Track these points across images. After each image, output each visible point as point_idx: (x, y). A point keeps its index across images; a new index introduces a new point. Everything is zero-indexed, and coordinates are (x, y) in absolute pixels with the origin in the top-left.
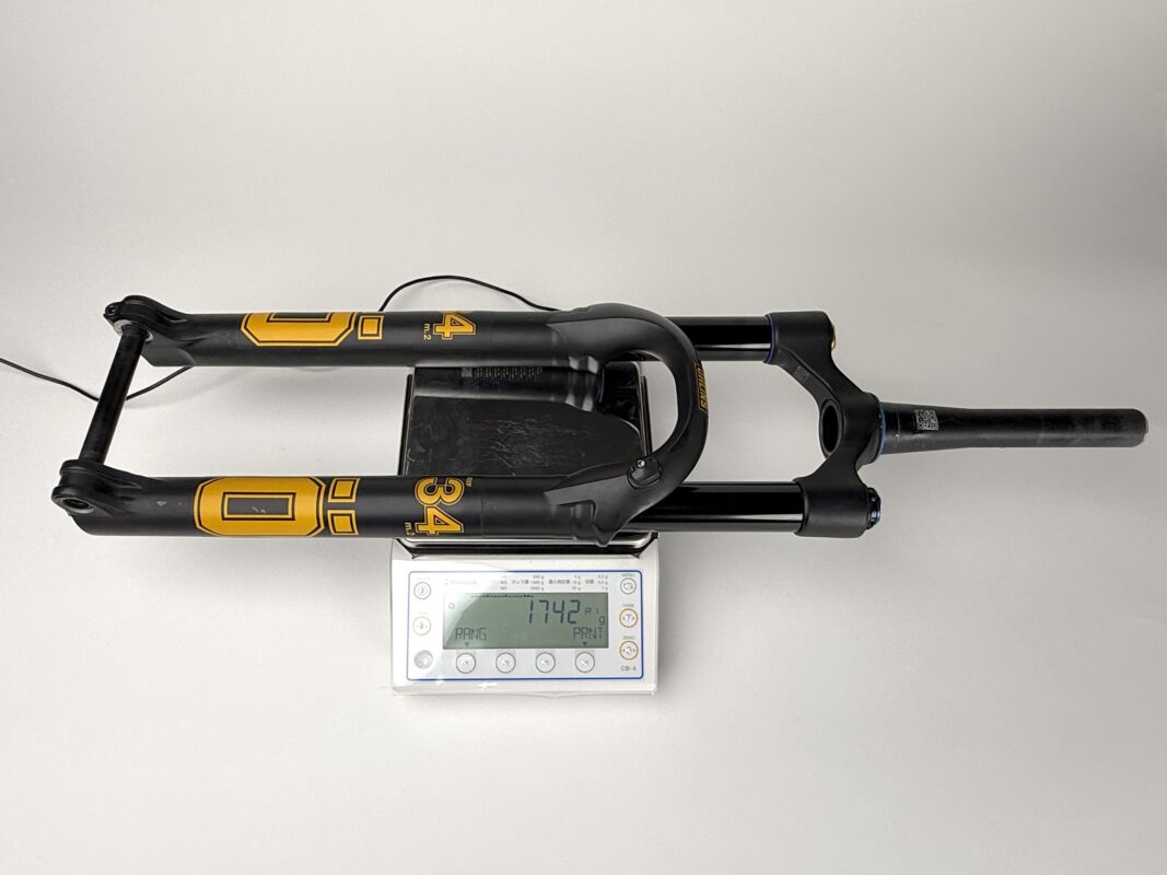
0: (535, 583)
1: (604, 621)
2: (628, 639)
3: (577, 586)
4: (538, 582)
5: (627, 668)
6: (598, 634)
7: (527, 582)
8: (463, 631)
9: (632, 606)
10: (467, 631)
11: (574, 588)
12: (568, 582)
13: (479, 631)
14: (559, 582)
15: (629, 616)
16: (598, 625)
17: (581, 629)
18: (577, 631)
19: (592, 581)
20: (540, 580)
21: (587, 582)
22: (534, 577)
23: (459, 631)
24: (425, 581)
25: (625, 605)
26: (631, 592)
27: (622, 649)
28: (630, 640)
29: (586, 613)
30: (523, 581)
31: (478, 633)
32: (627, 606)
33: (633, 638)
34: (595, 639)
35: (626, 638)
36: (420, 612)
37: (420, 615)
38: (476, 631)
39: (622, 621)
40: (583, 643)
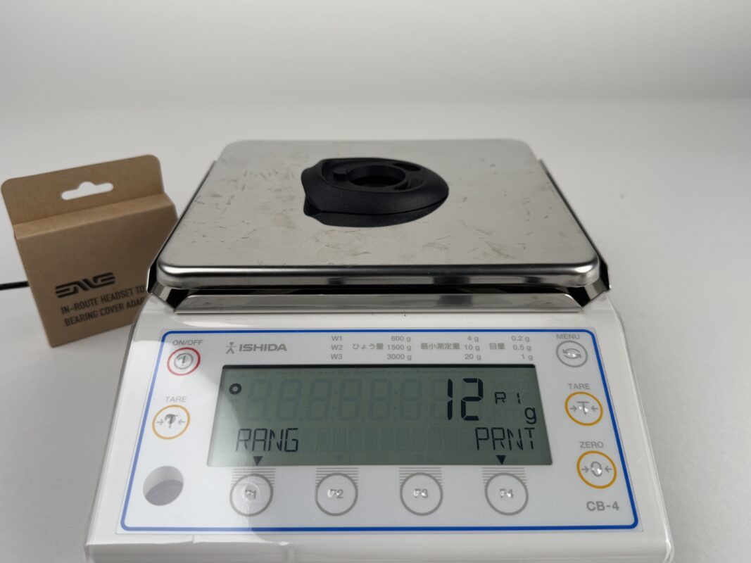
0: (394, 347)
1: (535, 416)
2: (591, 447)
3: (474, 352)
4: (400, 347)
5: (600, 506)
7: (380, 346)
8: (253, 433)
9: (586, 386)
10: (261, 435)
11: (468, 356)
12: (456, 346)
13: (285, 434)
14: (440, 346)
15: (583, 404)
16: (521, 423)
17: (490, 433)
18: (482, 434)
19: (501, 346)
20: (405, 343)
21: (493, 346)
22: (394, 339)
23: (245, 435)
24: (191, 346)
25: (573, 386)
26: (578, 362)
27: (582, 466)
28: (595, 449)
29: (496, 402)
30: (372, 345)
31: (282, 438)
32: (576, 386)
33: (600, 445)
34: (522, 449)
35: (587, 445)
36: (173, 399)
37: (172, 403)
38: (278, 434)
39: (572, 415)
40: (497, 458)
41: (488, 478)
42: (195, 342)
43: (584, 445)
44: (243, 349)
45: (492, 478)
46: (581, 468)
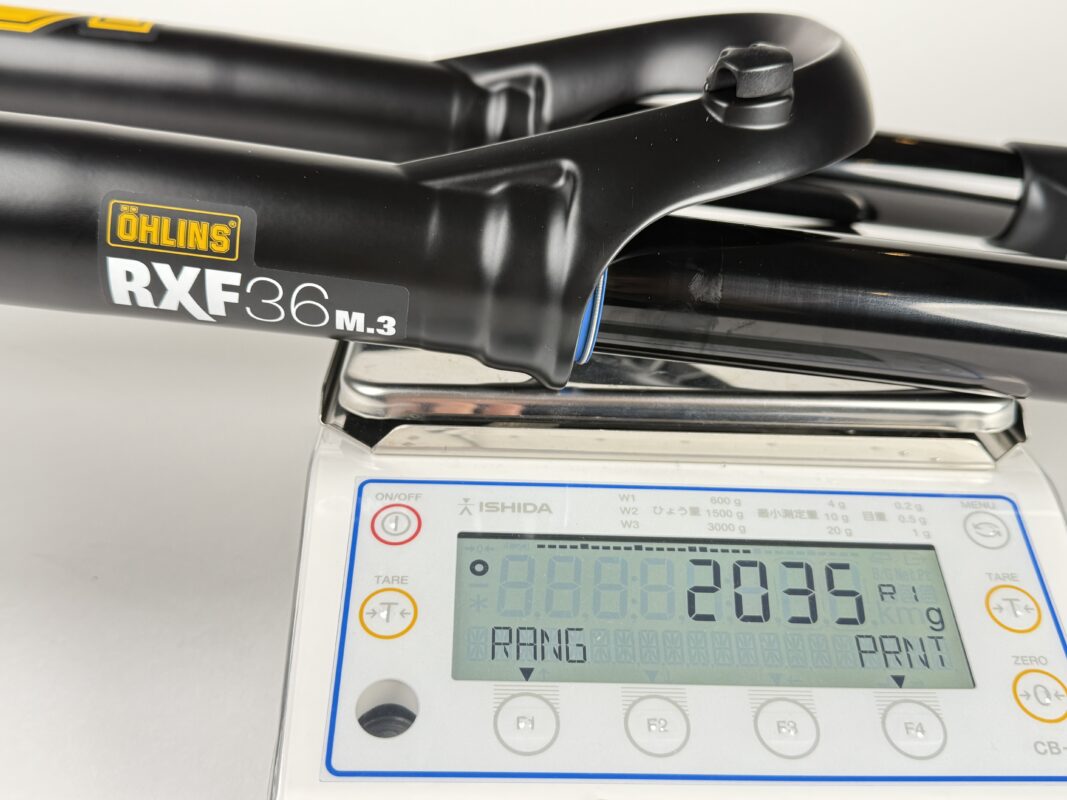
0: (717, 513)
1: (941, 619)
2: (1029, 664)
3: (840, 523)
4: (726, 514)
5: (1054, 748)
6: (933, 655)
7: (695, 511)
8: (514, 635)
9: (1013, 577)
10: (527, 637)
11: (832, 530)
12: (813, 515)
13: (564, 636)
14: (788, 514)
15: (1012, 602)
16: (923, 630)
17: (878, 643)
18: (866, 644)
19: (881, 517)
20: (732, 507)
21: (868, 516)
22: (715, 501)
23: (502, 636)
24: (404, 503)
25: (993, 577)
26: (997, 541)
27: (1020, 691)
28: (1035, 666)
29: (883, 599)
30: (682, 509)
31: (560, 642)
32: (998, 577)
33: (1043, 661)
34: (928, 667)
35: (1023, 661)
36: (386, 579)
37: (386, 585)
38: (553, 636)
39: (997, 617)
40: (892, 679)
41: (884, 707)
42: (410, 496)
43: (1020, 661)
44: (485, 508)
45: (889, 707)
46: (1018, 693)
